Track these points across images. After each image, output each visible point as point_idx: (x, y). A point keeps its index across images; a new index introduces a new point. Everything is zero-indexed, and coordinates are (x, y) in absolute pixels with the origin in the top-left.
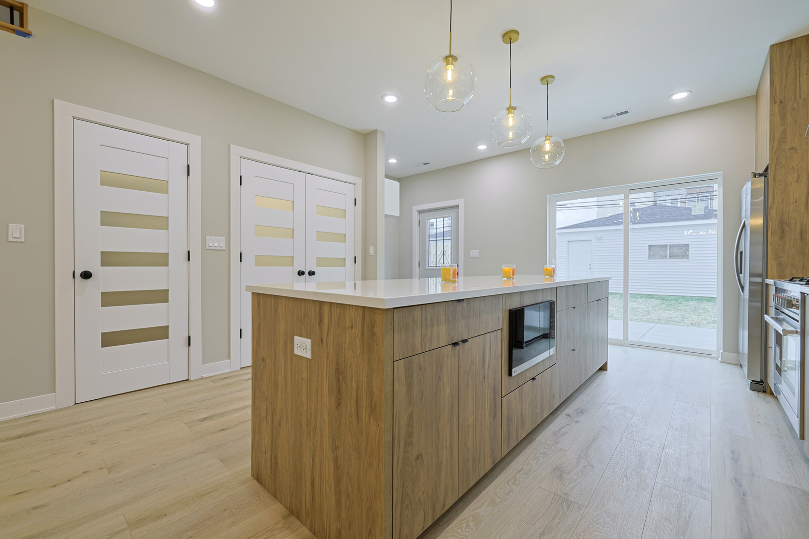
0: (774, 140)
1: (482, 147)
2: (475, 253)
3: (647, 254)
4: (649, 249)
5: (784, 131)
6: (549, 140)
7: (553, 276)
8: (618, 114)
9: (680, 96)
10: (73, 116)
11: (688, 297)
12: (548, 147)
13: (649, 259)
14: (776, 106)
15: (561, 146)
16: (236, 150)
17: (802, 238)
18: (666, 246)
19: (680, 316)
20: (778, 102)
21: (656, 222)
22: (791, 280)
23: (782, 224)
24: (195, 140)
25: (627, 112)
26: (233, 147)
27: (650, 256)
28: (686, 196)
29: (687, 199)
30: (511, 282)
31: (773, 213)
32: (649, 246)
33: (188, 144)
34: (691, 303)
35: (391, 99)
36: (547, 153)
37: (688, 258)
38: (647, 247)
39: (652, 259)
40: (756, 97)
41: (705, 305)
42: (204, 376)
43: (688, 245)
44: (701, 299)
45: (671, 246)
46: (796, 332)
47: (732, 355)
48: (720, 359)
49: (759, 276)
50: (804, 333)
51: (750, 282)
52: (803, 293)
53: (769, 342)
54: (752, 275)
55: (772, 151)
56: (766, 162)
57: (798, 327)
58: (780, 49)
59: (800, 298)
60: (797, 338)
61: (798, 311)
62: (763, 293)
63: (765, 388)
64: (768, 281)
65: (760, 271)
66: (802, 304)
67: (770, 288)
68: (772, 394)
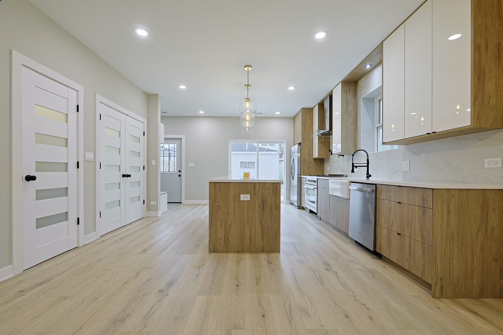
0: (302, 135)
1: (202, 112)
2: (192, 165)
3: (240, 166)
10: (22, 64)
16: (99, 98)
18: (247, 162)
21: (243, 151)
22: (310, 176)
23: (304, 160)
24: (81, 88)
25: (262, 114)
26: (98, 96)
31: (302, 156)
33: (77, 91)
35: (183, 87)
37: (254, 168)
38: (240, 163)
39: (241, 168)
40: (294, 118)
42: (86, 243)
45: (249, 163)
46: (315, 188)
47: (288, 201)
48: (285, 203)
49: (299, 175)
50: (317, 188)
51: (298, 177)
52: (317, 179)
53: (303, 194)
54: (298, 175)
55: (302, 138)
56: (300, 141)
57: (316, 187)
58: (304, 109)
59: (316, 180)
60: (316, 190)
61: (316, 183)
62: (300, 180)
63: (301, 207)
64: (301, 176)
65: (299, 173)
66: (317, 181)
67: (302, 178)
68: (303, 208)
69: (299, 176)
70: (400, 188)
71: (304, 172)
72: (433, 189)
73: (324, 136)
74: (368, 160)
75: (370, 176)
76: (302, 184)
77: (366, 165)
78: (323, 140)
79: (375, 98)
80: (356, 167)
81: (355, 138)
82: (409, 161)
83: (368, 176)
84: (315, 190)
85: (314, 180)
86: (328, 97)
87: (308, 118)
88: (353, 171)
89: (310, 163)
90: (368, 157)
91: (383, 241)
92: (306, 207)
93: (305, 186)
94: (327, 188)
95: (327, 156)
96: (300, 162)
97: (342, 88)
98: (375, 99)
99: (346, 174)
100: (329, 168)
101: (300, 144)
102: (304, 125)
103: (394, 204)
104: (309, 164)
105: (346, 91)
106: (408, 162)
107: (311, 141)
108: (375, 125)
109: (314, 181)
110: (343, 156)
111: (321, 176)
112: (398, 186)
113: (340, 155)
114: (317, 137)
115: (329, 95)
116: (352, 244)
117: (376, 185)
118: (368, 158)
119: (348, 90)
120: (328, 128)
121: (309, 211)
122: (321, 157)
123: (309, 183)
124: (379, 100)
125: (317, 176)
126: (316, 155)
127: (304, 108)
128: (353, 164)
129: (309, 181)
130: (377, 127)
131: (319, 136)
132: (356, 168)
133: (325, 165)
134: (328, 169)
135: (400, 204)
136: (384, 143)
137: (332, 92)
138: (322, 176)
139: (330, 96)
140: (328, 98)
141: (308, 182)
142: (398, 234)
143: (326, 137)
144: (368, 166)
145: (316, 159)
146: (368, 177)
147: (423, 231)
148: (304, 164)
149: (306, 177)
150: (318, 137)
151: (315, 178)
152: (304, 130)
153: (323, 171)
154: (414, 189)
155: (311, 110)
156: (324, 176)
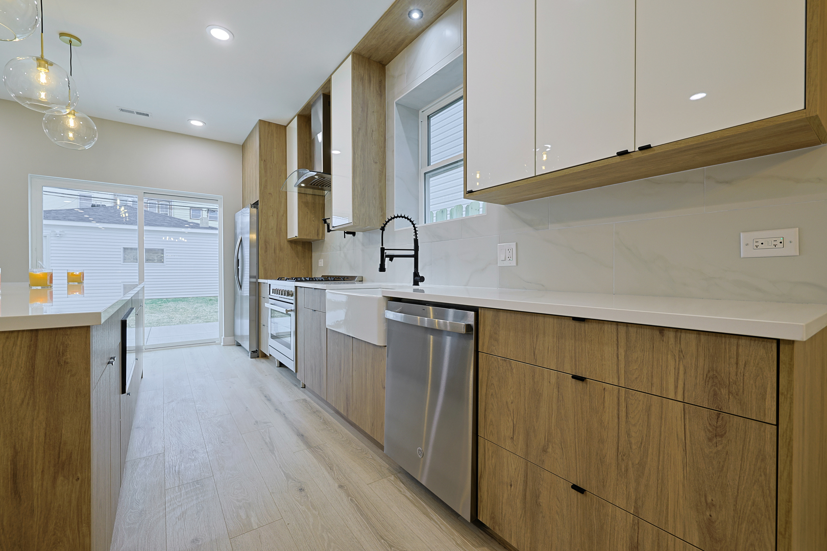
0: (261, 185)
3: (122, 256)
4: (124, 251)
5: (266, 181)
6: (74, 115)
7: (82, 283)
8: (138, 113)
9: (196, 123)
11: (165, 299)
12: (71, 122)
13: (124, 262)
14: (262, 162)
15: (94, 129)
17: (275, 252)
19: (167, 317)
20: (263, 161)
21: (132, 224)
22: (278, 279)
23: (266, 242)
25: (148, 115)
27: (125, 260)
28: (147, 201)
29: (148, 204)
30: (48, 291)
31: (261, 234)
32: (124, 248)
34: (170, 304)
36: (72, 130)
37: (163, 262)
38: (122, 250)
39: (126, 262)
40: (243, 147)
41: (182, 305)
43: (163, 250)
44: (176, 300)
45: (146, 250)
46: (292, 310)
47: (230, 339)
48: (222, 344)
49: (254, 277)
50: (296, 311)
51: (250, 282)
52: (296, 287)
53: (263, 322)
54: (251, 277)
55: (260, 190)
56: (255, 197)
57: (293, 307)
58: (264, 125)
59: (293, 290)
60: (293, 314)
61: (293, 298)
62: (256, 289)
63: (258, 354)
64: (260, 281)
65: (255, 274)
66: (295, 293)
67: (262, 285)
68: (265, 356)
69: (254, 280)
70: (582, 324)
71: (265, 270)
72: (778, 341)
73: (311, 190)
74: (416, 241)
75: (422, 279)
76: (262, 300)
77: (413, 253)
78: (309, 198)
79: (421, 108)
80: (391, 258)
81: (381, 193)
82: (517, 243)
83: (418, 279)
84: (290, 315)
85: (287, 289)
86: (319, 98)
87: (275, 146)
88: (382, 269)
89: (281, 249)
90: (416, 234)
91: (505, 496)
92: (270, 355)
93: (267, 305)
94: (320, 312)
95: (318, 235)
96: (255, 250)
97: (353, 68)
98: (420, 111)
99: (361, 275)
100: (324, 263)
101: (255, 205)
102: (264, 160)
103: (553, 380)
104: (277, 251)
105: (362, 79)
106: (513, 245)
107: (283, 201)
108: (420, 168)
109: (288, 292)
110: (354, 234)
111: (306, 281)
112: (575, 319)
113: (348, 233)
114: (296, 190)
115: (321, 93)
116: (392, 478)
117: (475, 309)
118: (416, 236)
119: (366, 77)
120: (320, 167)
121: (277, 364)
122: (304, 237)
123: (277, 296)
124: (428, 116)
125: (297, 280)
126: (293, 232)
127: (265, 122)
128: (383, 250)
129: (276, 291)
130: (425, 174)
131: (299, 186)
132: (391, 260)
133: (315, 255)
134: (321, 263)
135: (580, 383)
136: (471, 192)
137: (329, 81)
138: (308, 279)
139: (324, 94)
140: (321, 101)
141: (273, 294)
142: (575, 487)
143: (317, 192)
144: (416, 257)
145: (293, 242)
146: (416, 283)
147: (711, 506)
148: (266, 251)
149: (269, 282)
150: (298, 190)
151: (290, 285)
152: (266, 172)
153: (310, 268)
154: (658, 333)
155: (282, 129)
156: (312, 280)
